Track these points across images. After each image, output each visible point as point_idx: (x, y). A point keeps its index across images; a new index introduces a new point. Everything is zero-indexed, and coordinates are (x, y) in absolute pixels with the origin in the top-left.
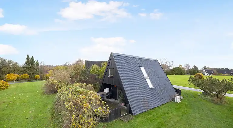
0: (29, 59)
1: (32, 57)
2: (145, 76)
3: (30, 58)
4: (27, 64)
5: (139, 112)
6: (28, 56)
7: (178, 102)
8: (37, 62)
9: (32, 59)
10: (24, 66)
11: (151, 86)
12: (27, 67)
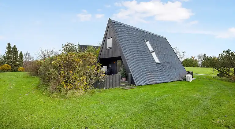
0: (10, 49)
1: (15, 46)
2: (150, 50)
3: (12, 47)
4: (8, 55)
5: (142, 84)
6: (9, 44)
7: (189, 81)
8: (21, 53)
9: (15, 48)
10: (4, 57)
11: (157, 61)
12: (8, 58)
